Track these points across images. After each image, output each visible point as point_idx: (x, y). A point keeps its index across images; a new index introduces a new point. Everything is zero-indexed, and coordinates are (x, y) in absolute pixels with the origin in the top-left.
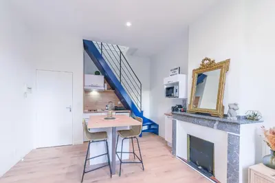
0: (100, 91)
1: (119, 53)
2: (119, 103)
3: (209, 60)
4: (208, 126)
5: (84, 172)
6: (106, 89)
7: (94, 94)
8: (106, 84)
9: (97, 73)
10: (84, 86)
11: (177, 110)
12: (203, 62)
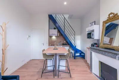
0: (56, 37)
1: (64, 18)
2: (65, 42)
3: (114, 14)
4: (112, 57)
5: (43, 73)
6: (58, 35)
7: (54, 38)
8: (58, 33)
9: (55, 29)
10: (49, 34)
11: (94, 46)
12: (109, 16)
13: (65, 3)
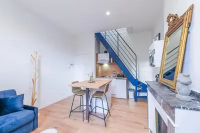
2: (122, 72)
3: (172, 16)
6: (112, 62)
7: (106, 66)
9: (106, 52)
13: (108, 13)
